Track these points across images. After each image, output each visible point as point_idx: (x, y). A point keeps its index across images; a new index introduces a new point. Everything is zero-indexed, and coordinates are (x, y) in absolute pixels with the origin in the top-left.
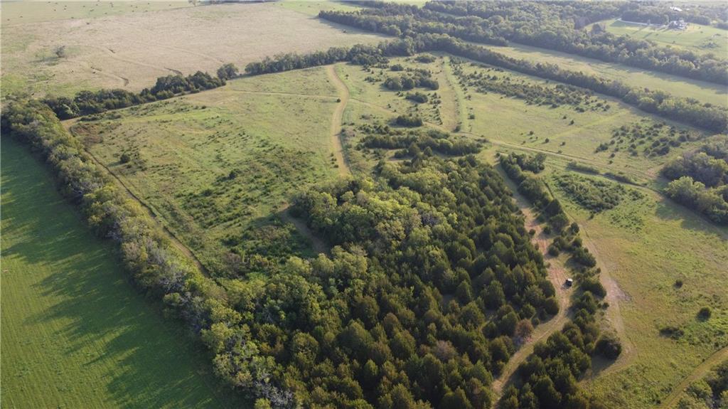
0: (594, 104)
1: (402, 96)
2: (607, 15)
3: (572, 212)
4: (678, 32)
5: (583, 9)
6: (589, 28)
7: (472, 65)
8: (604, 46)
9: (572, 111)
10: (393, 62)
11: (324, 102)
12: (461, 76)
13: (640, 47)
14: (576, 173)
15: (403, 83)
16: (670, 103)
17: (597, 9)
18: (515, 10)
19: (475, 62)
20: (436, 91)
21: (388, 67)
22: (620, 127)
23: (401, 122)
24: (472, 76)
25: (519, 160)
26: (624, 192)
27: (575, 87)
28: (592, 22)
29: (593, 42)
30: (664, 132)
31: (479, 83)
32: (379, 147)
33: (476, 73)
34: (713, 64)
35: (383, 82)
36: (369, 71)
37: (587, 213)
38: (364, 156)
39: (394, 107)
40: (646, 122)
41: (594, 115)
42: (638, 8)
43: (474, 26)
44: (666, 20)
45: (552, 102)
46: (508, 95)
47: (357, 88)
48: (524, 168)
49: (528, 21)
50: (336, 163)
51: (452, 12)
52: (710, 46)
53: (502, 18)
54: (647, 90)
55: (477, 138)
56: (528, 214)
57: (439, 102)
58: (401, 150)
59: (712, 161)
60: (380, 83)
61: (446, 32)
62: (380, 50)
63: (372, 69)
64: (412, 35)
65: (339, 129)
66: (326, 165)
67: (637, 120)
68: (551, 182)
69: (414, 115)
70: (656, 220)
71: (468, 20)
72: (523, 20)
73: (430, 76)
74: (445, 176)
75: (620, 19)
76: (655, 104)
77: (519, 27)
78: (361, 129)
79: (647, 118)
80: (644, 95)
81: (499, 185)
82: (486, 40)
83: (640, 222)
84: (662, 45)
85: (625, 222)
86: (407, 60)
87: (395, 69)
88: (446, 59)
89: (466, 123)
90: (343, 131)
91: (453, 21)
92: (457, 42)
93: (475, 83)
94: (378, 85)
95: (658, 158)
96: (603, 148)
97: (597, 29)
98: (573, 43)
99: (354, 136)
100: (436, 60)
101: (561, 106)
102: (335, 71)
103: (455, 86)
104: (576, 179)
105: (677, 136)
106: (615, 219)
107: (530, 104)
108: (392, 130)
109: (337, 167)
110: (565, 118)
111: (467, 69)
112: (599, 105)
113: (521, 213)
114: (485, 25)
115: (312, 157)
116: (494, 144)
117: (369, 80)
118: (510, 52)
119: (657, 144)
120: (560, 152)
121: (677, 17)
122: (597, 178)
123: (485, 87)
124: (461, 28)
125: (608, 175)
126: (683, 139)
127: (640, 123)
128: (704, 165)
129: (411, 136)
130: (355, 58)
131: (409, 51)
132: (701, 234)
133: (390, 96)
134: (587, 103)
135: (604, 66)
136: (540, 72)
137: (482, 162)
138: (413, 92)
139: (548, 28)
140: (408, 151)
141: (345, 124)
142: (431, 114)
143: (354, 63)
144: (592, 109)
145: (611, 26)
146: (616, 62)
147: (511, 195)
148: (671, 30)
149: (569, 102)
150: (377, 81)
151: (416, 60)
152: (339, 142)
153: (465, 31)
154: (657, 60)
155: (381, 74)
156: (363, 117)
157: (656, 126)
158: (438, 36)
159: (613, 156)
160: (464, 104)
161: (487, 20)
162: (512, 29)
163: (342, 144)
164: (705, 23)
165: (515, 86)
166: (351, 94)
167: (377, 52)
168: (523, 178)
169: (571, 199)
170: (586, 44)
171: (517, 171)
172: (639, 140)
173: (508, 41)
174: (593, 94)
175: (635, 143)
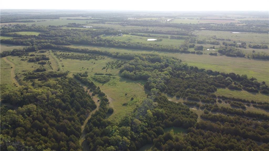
0: (100, 58)
1: (36, 63)
2: (101, 34)
3: (97, 84)
4: (121, 37)
5: (93, 33)
6: (96, 38)
7: (60, 52)
8: (101, 42)
9: (94, 60)
10: (30, 54)
11: (5, 69)
12: (57, 55)
13: (111, 41)
14: (97, 76)
15: (36, 59)
16: (120, 54)
17: (97, 32)
18: (72, 34)
19: (60, 51)
20: (49, 61)
21: (29, 55)
22: (108, 62)
23: (38, 70)
24: (61, 55)
25: (80, 74)
26: (111, 78)
27: (94, 54)
28: (97, 36)
29: (98, 41)
30: (120, 62)
31: (64, 56)
32: (32, 79)
33: (62, 54)
34: (130, 44)
35: (28, 60)
36: (21, 57)
37: (102, 84)
38: (27, 82)
39: (34, 67)
40: (115, 61)
41: (100, 61)
42: (109, 31)
43: (58, 40)
44: (117, 34)
45: (88, 59)
46: (74, 59)
47: (18, 63)
48: (82, 76)
49: (77, 37)
50: (16, 86)
51: (49, 36)
52: (129, 40)
53: (68, 37)
54: (114, 52)
55: (66, 71)
56: (85, 88)
57: (51, 63)
58: (40, 78)
59: (131, 66)
60: (27, 60)
61: (48, 42)
62: (24, 50)
63: (22, 57)
64: (36, 44)
65: (15, 76)
66: (12, 87)
67: (113, 60)
68: (91, 79)
69: (42, 68)
70: (120, 82)
71: (56, 38)
72: (75, 37)
73: (46, 56)
74: (57, 82)
75: (104, 35)
76: (116, 55)
77: (74, 39)
78: (23, 75)
79: (115, 59)
80: (113, 54)
81: (75, 82)
82: (63, 44)
83: (116, 83)
84: (117, 40)
85: (112, 84)
86: (36, 53)
87: (31, 55)
88: (50, 51)
89: (61, 68)
90: (16, 76)
91: (50, 39)
92: (53, 45)
93: (62, 57)
94: (26, 61)
95: (119, 68)
96: (104, 68)
97: (98, 38)
98: (92, 42)
99: (21, 77)
100: (47, 52)
101: (91, 60)
102: (7, 59)
103: (55, 58)
104: (98, 77)
105: (123, 62)
106: (109, 84)
107: (81, 60)
108: (35, 73)
109: (17, 86)
110: (92, 62)
111: (59, 53)
112: (102, 58)
113: (83, 87)
114: (62, 39)
115: (6, 86)
116: (72, 72)
117: (22, 60)
118: (72, 47)
119: (118, 65)
120: (92, 71)
121: (120, 33)
122: (103, 76)
123: (66, 57)
124: (53, 41)
125: (106, 74)
126: (124, 63)
127: (113, 61)
128: (129, 67)
129: (43, 74)
130: (15, 54)
131: (36, 49)
132: (130, 83)
133: (32, 64)
134: (98, 58)
135: (102, 48)
136: (83, 51)
137: (68, 77)
138: (41, 61)
139: (83, 39)
140: (43, 78)
141: (16, 74)
142: (49, 67)
143: (15, 55)
144: (100, 59)
145: (102, 36)
146: (105, 46)
147: (79, 84)
148: (119, 36)
149: (93, 58)
150: (26, 60)
151: (39, 52)
152: (16, 79)
153: (55, 41)
154: (116, 44)
155: (27, 57)
156: (23, 71)
157: (117, 61)
158: (46, 44)
159: (107, 70)
160: (60, 63)
161: (62, 38)
162: (72, 40)
163: (17, 80)
164: (128, 34)
165: (75, 56)
166: (16, 65)
167: (23, 51)
168: (82, 79)
169: (97, 82)
170: (95, 42)
171: (80, 77)
172: (113, 65)
173: (71, 44)
174: (99, 55)
175: (113, 66)
